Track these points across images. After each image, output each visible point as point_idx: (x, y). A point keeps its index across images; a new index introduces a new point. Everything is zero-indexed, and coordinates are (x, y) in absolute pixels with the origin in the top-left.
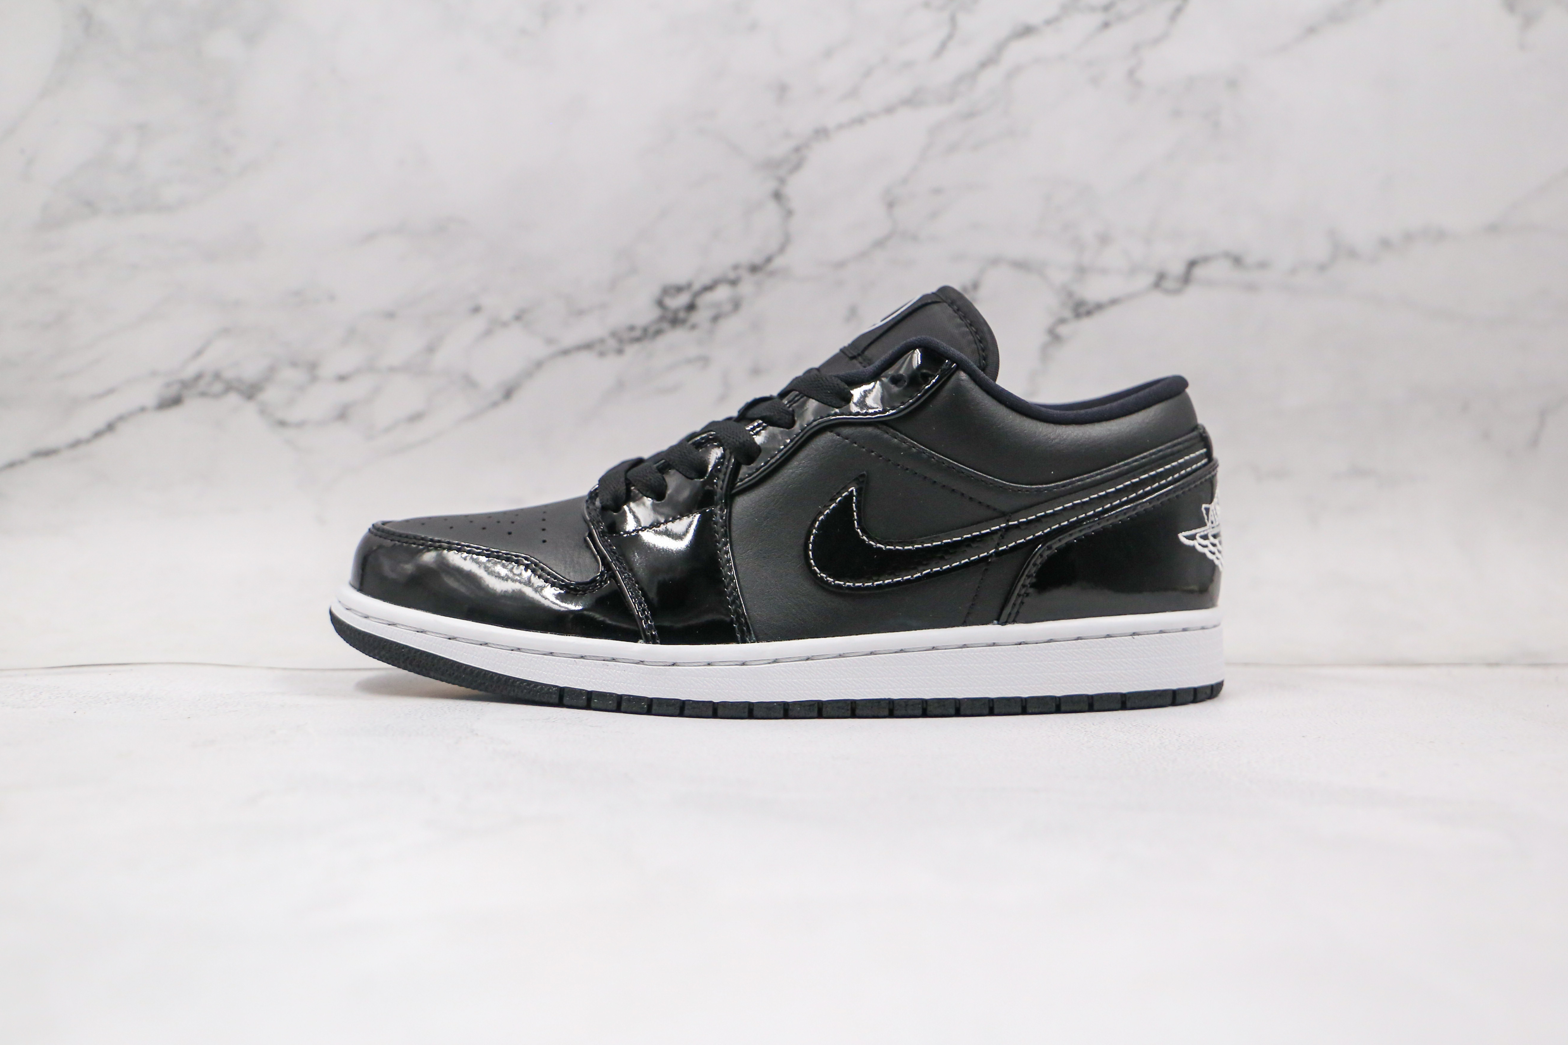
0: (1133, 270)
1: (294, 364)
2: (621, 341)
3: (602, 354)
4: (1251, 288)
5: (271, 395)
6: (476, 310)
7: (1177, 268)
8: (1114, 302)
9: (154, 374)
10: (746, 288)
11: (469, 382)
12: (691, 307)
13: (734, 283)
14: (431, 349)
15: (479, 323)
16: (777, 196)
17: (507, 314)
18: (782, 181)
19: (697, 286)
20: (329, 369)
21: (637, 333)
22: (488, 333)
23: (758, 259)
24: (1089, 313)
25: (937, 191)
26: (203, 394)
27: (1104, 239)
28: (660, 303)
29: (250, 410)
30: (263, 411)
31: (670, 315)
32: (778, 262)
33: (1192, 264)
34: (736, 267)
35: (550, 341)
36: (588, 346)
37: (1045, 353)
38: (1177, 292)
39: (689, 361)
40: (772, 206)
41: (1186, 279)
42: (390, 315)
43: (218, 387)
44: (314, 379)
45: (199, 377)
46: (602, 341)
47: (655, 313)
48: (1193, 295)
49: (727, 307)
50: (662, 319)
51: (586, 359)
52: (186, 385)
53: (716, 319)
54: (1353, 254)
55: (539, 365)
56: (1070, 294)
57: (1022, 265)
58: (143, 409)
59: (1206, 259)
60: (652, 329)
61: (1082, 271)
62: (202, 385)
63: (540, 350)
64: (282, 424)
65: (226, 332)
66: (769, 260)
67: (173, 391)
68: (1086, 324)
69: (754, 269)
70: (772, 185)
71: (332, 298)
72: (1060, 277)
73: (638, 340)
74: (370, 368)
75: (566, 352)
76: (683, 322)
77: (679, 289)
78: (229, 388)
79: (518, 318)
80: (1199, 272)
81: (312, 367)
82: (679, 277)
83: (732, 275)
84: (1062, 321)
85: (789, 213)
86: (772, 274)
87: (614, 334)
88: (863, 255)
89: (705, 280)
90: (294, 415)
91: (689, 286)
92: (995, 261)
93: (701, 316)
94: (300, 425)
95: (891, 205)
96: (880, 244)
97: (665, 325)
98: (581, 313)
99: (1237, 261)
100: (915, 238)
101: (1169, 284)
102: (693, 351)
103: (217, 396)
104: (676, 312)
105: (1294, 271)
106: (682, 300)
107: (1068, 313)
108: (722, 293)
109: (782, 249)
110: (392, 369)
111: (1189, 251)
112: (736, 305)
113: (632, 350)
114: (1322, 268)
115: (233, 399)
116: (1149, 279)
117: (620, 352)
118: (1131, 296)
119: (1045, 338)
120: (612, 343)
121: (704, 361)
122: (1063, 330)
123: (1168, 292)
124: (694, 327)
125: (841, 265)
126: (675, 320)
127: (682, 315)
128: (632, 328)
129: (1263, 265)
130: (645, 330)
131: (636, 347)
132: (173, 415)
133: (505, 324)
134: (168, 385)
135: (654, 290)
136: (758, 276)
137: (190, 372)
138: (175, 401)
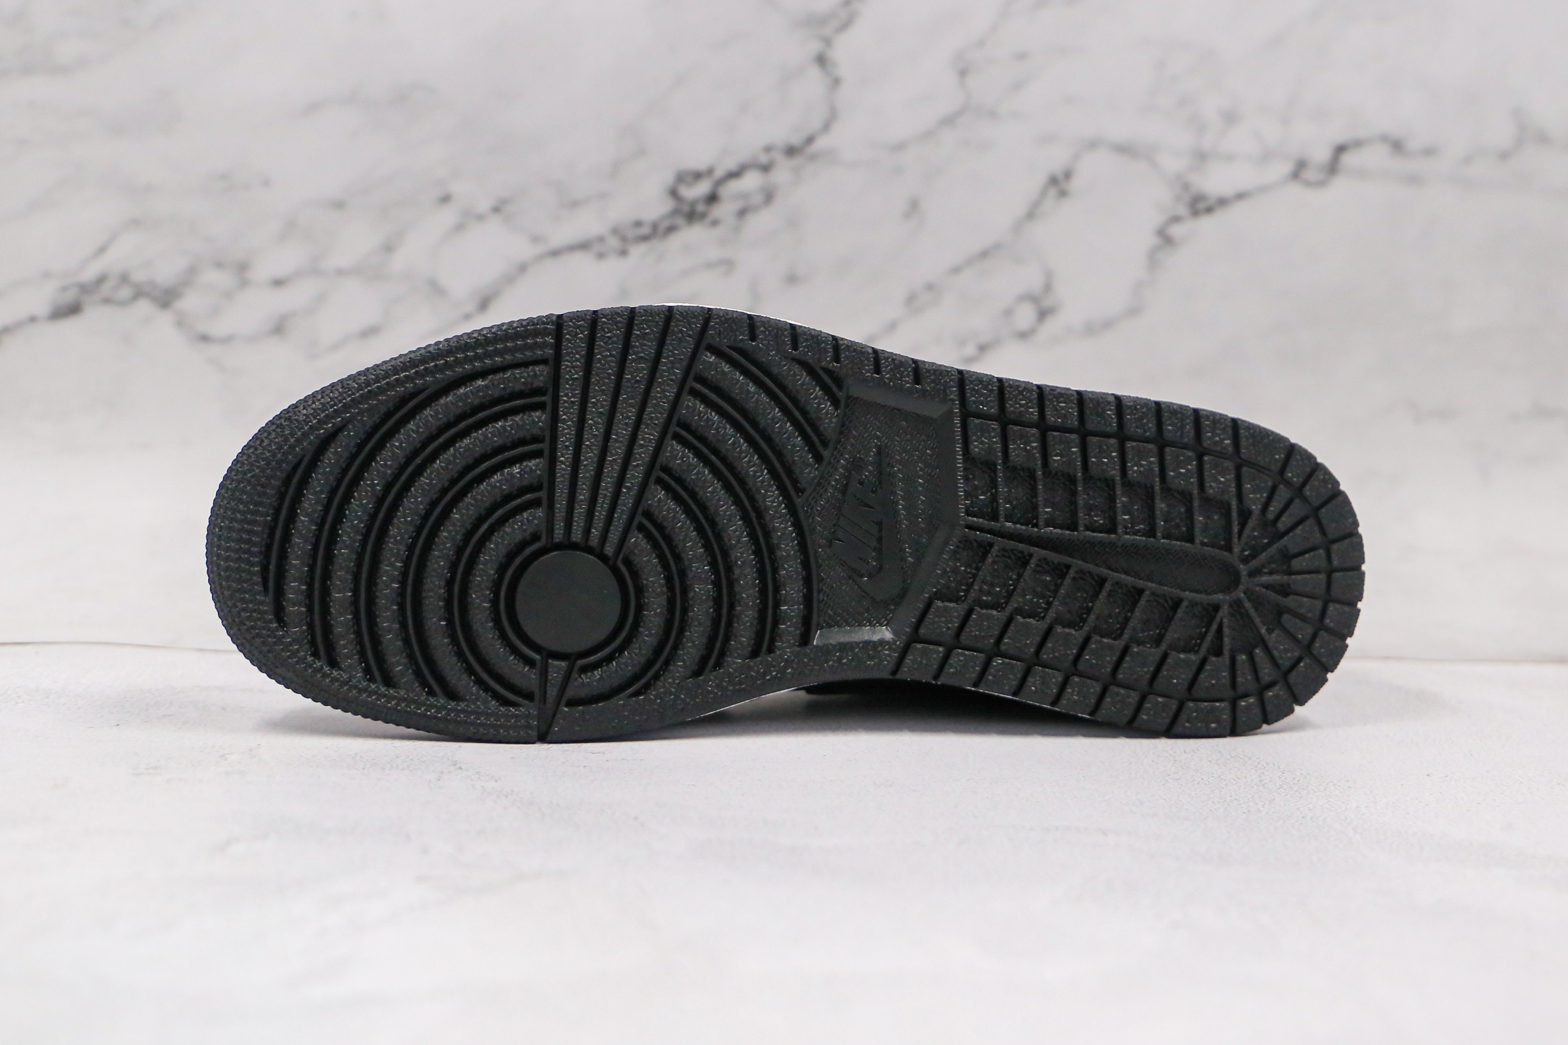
0: (1266, 157)
1: (219, 265)
2: (624, 239)
3: (601, 256)
4: (1414, 180)
5: (190, 302)
6: (446, 199)
7: (1321, 154)
8: (1241, 196)
9: (47, 275)
10: (781, 175)
11: (436, 289)
12: (712, 198)
13: (766, 168)
14: (389, 248)
15: (448, 216)
16: (821, 60)
17: (484, 205)
18: (828, 42)
19: (719, 173)
20: (263, 271)
21: (645, 230)
22: (460, 228)
23: (796, 139)
24: (1209, 210)
25: (1021, 56)
26: (107, 301)
27: (1230, 118)
28: (674, 193)
29: (165, 319)
30: (180, 323)
31: (686, 208)
32: (822, 143)
33: (1341, 149)
34: (768, 149)
35: (536, 239)
36: (583, 246)
37: (1153, 260)
38: (1321, 184)
39: (710, 266)
40: (814, 73)
41: (1333, 168)
42: (339, 205)
43: (125, 292)
44: (244, 283)
45: (101, 280)
46: (601, 239)
47: (667, 205)
48: (1340, 186)
49: (757, 199)
50: (675, 212)
51: (582, 261)
52: (86, 289)
53: (743, 213)
54: (1543, 139)
55: (523, 268)
56: (1186, 187)
57: (1125, 150)
58: (33, 319)
59: (1358, 144)
60: (663, 225)
61: (1201, 157)
62: (106, 289)
63: (523, 250)
64: (205, 338)
65: (135, 223)
66: (810, 140)
67: (70, 296)
68: (1207, 224)
69: (791, 151)
70: (814, 47)
71: (266, 183)
72: (1173, 165)
73: (645, 238)
74: (314, 270)
75: (555, 253)
76: (703, 216)
77: (698, 176)
78: (139, 293)
79: (496, 210)
80: (1347, 159)
81: (242, 268)
82: (698, 160)
83: (764, 159)
84: (1176, 219)
85: (836, 82)
86: (813, 158)
87: (615, 231)
88: (928, 135)
89: (731, 164)
90: (219, 328)
91: (710, 172)
92: (1093, 144)
93: (725, 210)
94: (228, 340)
95: (963, 73)
96: (948, 121)
97: (680, 221)
98: (575, 204)
99: (1397, 146)
100: (992, 114)
101: (1310, 174)
102: (714, 253)
103: (123, 303)
104: (694, 203)
105: (1468, 160)
106: (702, 188)
107: (1182, 210)
108: (751, 181)
109: (826, 127)
110: (341, 272)
111: (1336, 134)
112: (769, 196)
113: (637, 251)
114: (1504, 156)
115: (144, 307)
116: (1286, 168)
117: (623, 253)
118: (1263, 190)
119: (1153, 240)
120: (614, 242)
121: (728, 265)
122: (1176, 231)
123: (1308, 184)
124: (715, 223)
125: (900, 147)
126: (692, 215)
127: (701, 208)
128: (638, 224)
129: (1429, 152)
130: (655, 226)
131: (643, 247)
132: (70, 326)
133: (480, 218)
134: (64, 289)
135: (668, 178)
136: (797, 161)
137: (90, 273)
138: (73, 309)
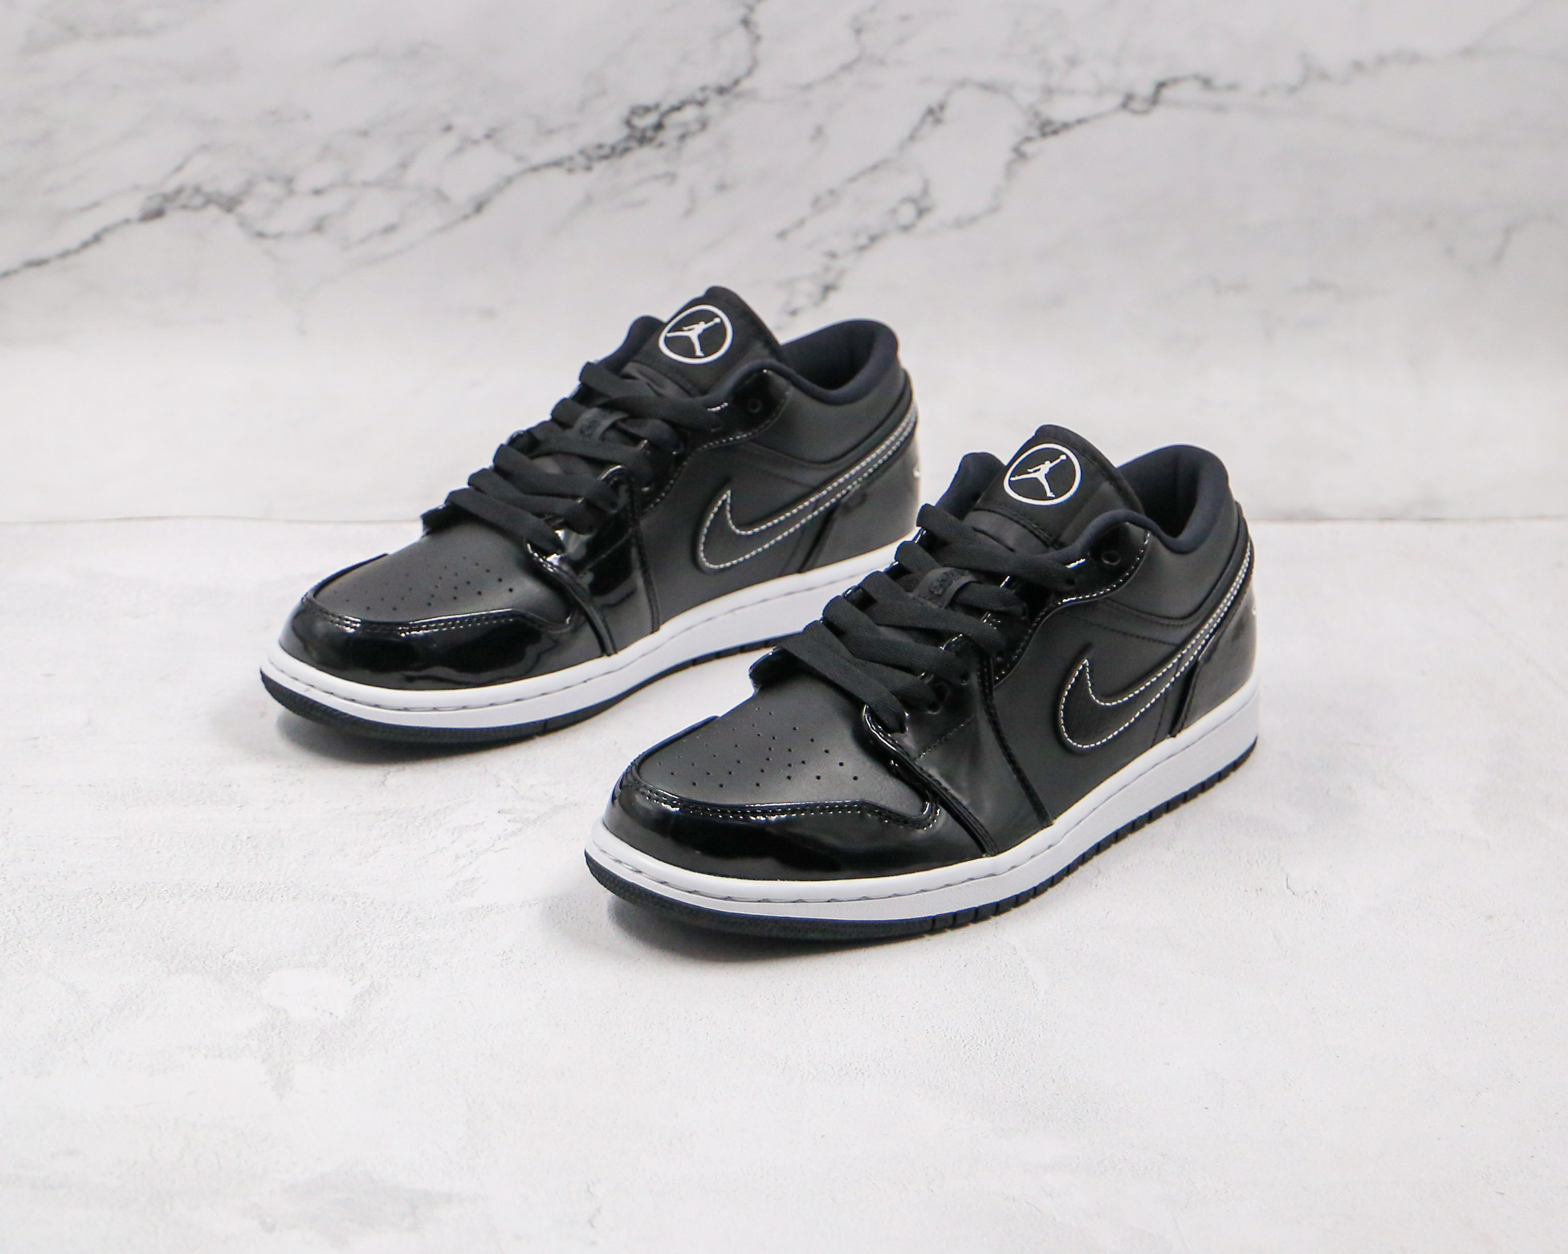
0: (1101, 92)
1: (271, 179)
2: (589, 158)
3: (570, 171)
4: (1219, 109)
5: (249, 207)
6: (448, 129)
7: (1145, 89)
8: (1080, 122)
9: (137, 188)
10: (714, 108)
11: (441, 197)
12: (659, 126)
13: (701, 104)
14: (404, 165)
15: (451, 141)
16: (746, 22)
17: (478, 133)
18: (751, 9)
19: (665, 107)
20: (305, 184)
21: (606, 151)
22: (460, 150)
23: (725, 82)
24: (1055, 132)
25: (905, 18)
26: (184, 207)
27: (1073, 62)
28: (628, 123)
29: (229, 221)
30: (243, 224)
31: (638, 134)
32: (746, 85)
33: (1161, 85)
34: (703, 89)
35: (520, 159)
36: (557, 164)
37: (1009, 170)
38: (1145, 112)
39: (657, 177)
40: (740, 31)
41: (1154, 100)
42: (364, 133)
43: (198, 200)
44: (291, 193)
45: (179, 191)
46: (571, 158)
47: (625, 132)
48: (1160, 115)
49: (695, 127)
50: (629, 138)
51: (556, 176)
52: (168, 198)
53: (683, 137)
54: (1324, 76)
55: (509, 180)
56: (1037, 114)
57: (989, 87)
58: (127, 221)
59: (1176, 81)
60: (620, 147)
61: (1049, 92)
62: (183, 198)
63: (510, 167)
64: (261, 235)
65: (205, 148)
66: (737, 82)
67: (155, 204)
68: (1052, 143)
69: (722, 91)
70: (741, 12)
71: (307, 117)
72: (1026, 98)
73: (606, 157)
74: (345, 182)
75: (535, 169)
76: (651, 140)
77: (647, 110)
78: (209, 201)
79: (488, 136)
80: (1167, 93)
81: (289, 181)
82: (648, 99)
83: (700, 96)
84: (1028, 139)
85: (758, 38)
86: (739, 96)
87: (582, 152)
88: (830, 78)
89: (673, 101)
90: (271, 227)
91: (657, 106)
92: (962, 84)
93: (669, 135)
94: (278, 236)
95: (858, 31)
96: (847, 68)
97: (633, 144)
98: (550, 132)
99: (1206, 83)
100: (882, 62)
101: (1136, 105)
102: (661, 168)
103: (196, 209)
104: (644, 130)
105: (1263, 93)
106: (651, 119)
107: (1034, 133)
108: (690, 114)
109: (750, 72)
110: (366, 184)
111: (1159, 73)
112: (704, 125)
113: (600, 167)
114: (1292, 90)
115: (213, 212)
116: (1118, 100)
117: (588, 168)
118: (1098, 116)
119: (1009, 155)
120: (581, 160)
121: (671, 177)
122: (1028, 148)
123: (1135, 112)
124: (661, 145)
125: (808, 87)
126: (643, 139)
127: (649, 134)
128: (600, 146)
129: (1232, 87)
130: (613, 148)
131: (604, 164)
132: (156, 226)
133: (476, 142)
134: (150, 198)
135: (623, 111)
136: (726, 98)
137: (170, 186)
138: (157, 214)
